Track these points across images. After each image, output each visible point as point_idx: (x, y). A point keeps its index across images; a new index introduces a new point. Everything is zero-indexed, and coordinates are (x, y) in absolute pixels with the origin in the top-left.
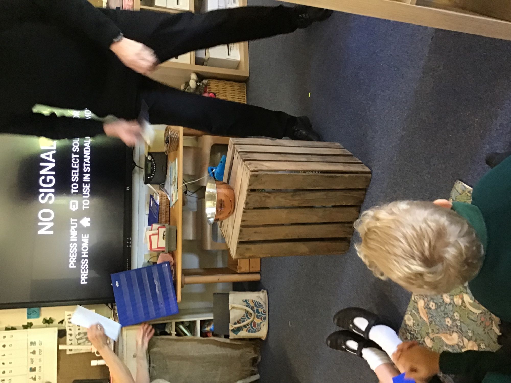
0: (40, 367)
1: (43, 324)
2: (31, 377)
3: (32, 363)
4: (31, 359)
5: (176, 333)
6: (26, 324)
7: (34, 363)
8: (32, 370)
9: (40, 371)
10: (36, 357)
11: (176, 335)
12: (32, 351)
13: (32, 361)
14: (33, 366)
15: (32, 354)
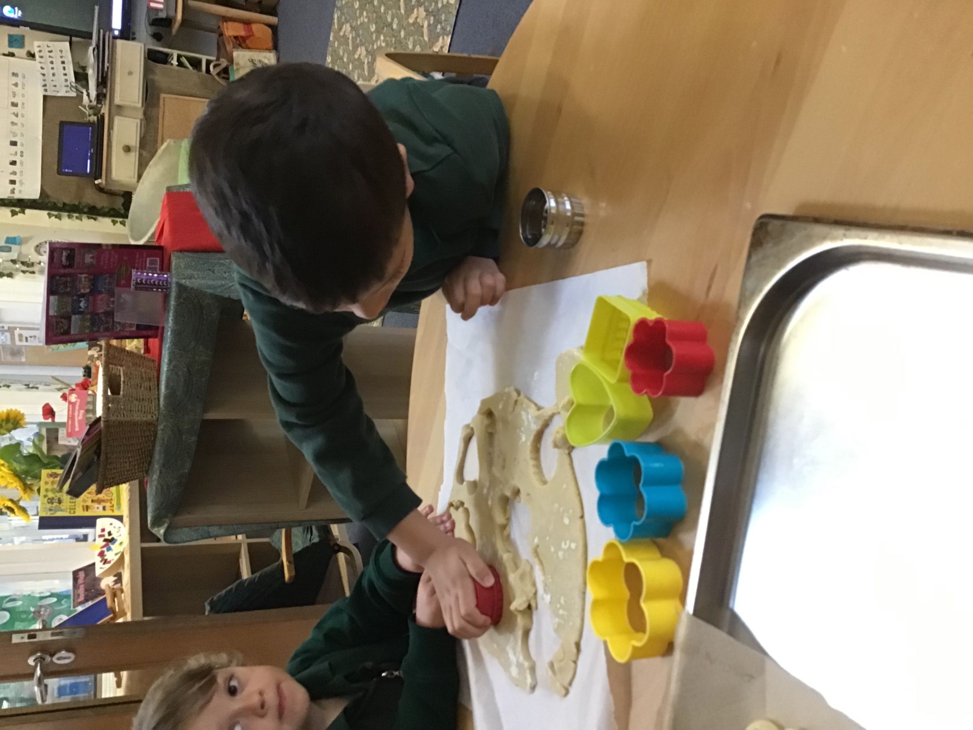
0: (23, 104)
1: (25, 56)
2: (13, 112)
3: (14, 97)
4: (13, 92)
5: (177, 63)
6: (6, 53)
7: (16, 97)
8: (14, 105)
9: (23, 108)
10: (18, 90)
11: (177, 65)
12: (14, 82)
13: (14, 95)
14: (15, 100)
15: (14, 87)
